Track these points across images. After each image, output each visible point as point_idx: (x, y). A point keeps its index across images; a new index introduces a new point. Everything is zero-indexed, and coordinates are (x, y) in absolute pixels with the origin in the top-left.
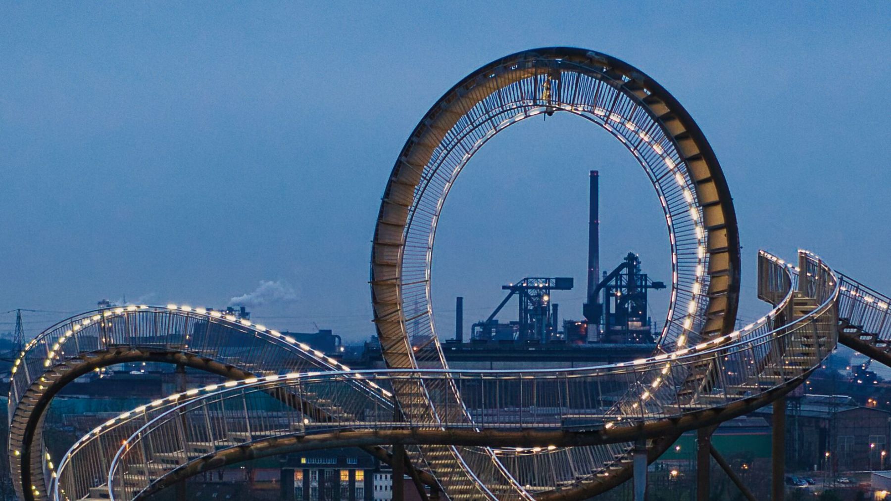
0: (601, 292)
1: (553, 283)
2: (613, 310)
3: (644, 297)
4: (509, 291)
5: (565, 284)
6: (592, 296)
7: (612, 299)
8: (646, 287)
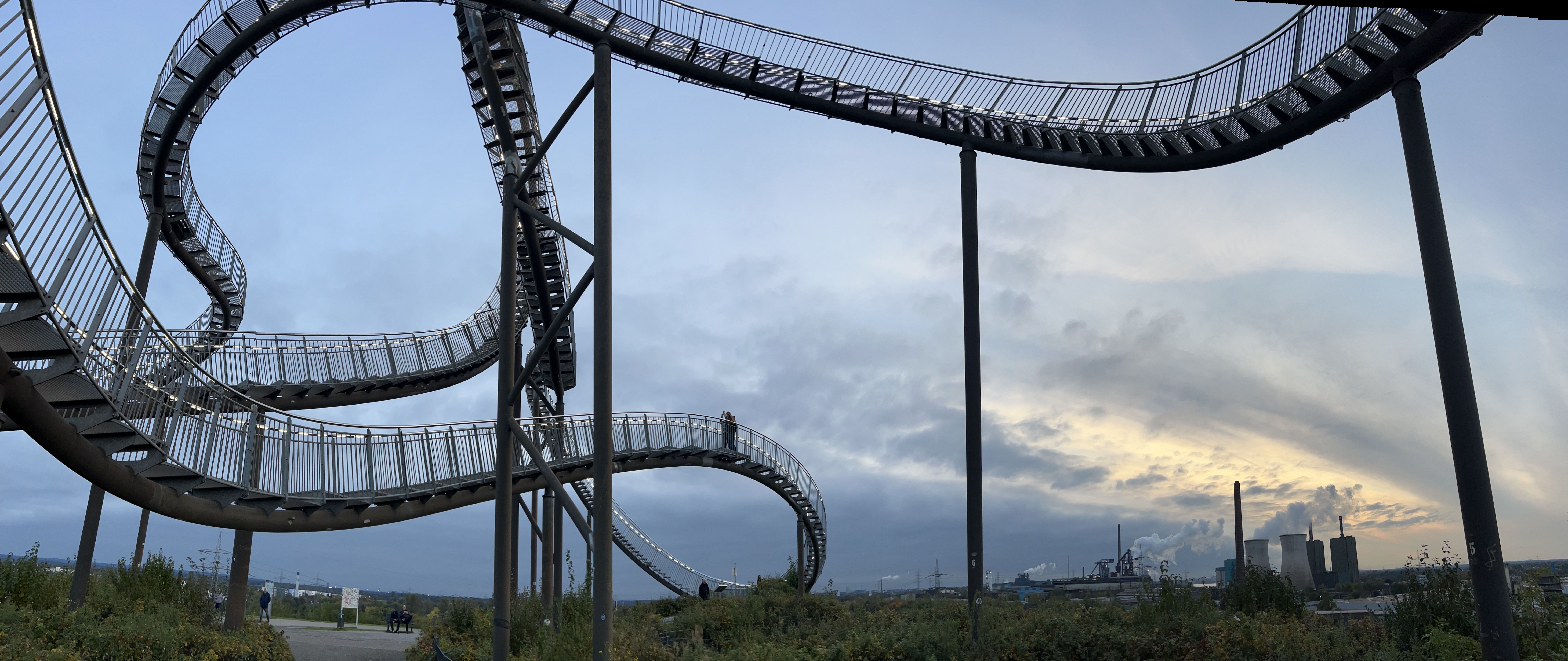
0: (1121, 562)
1: (1108, 561)
2: (1124, 568)
4: (1097, 566)
5: (1111, 561)
6: (1119, 564)
8: (1133, 561)
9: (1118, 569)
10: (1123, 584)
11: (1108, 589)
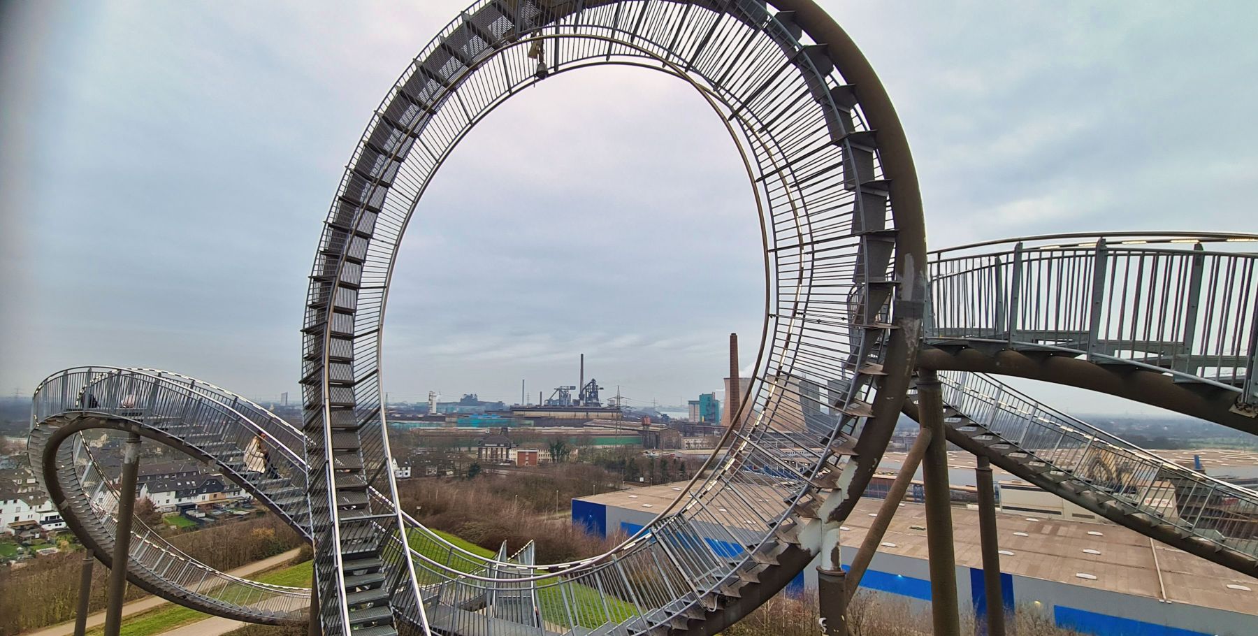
0: (584, 391)
3: (598, 392)
5: (573, 388)
6: (582, 392)
7: (588, 393)
9: (581, 396)
10: (589, 413)
11: (573, 419)
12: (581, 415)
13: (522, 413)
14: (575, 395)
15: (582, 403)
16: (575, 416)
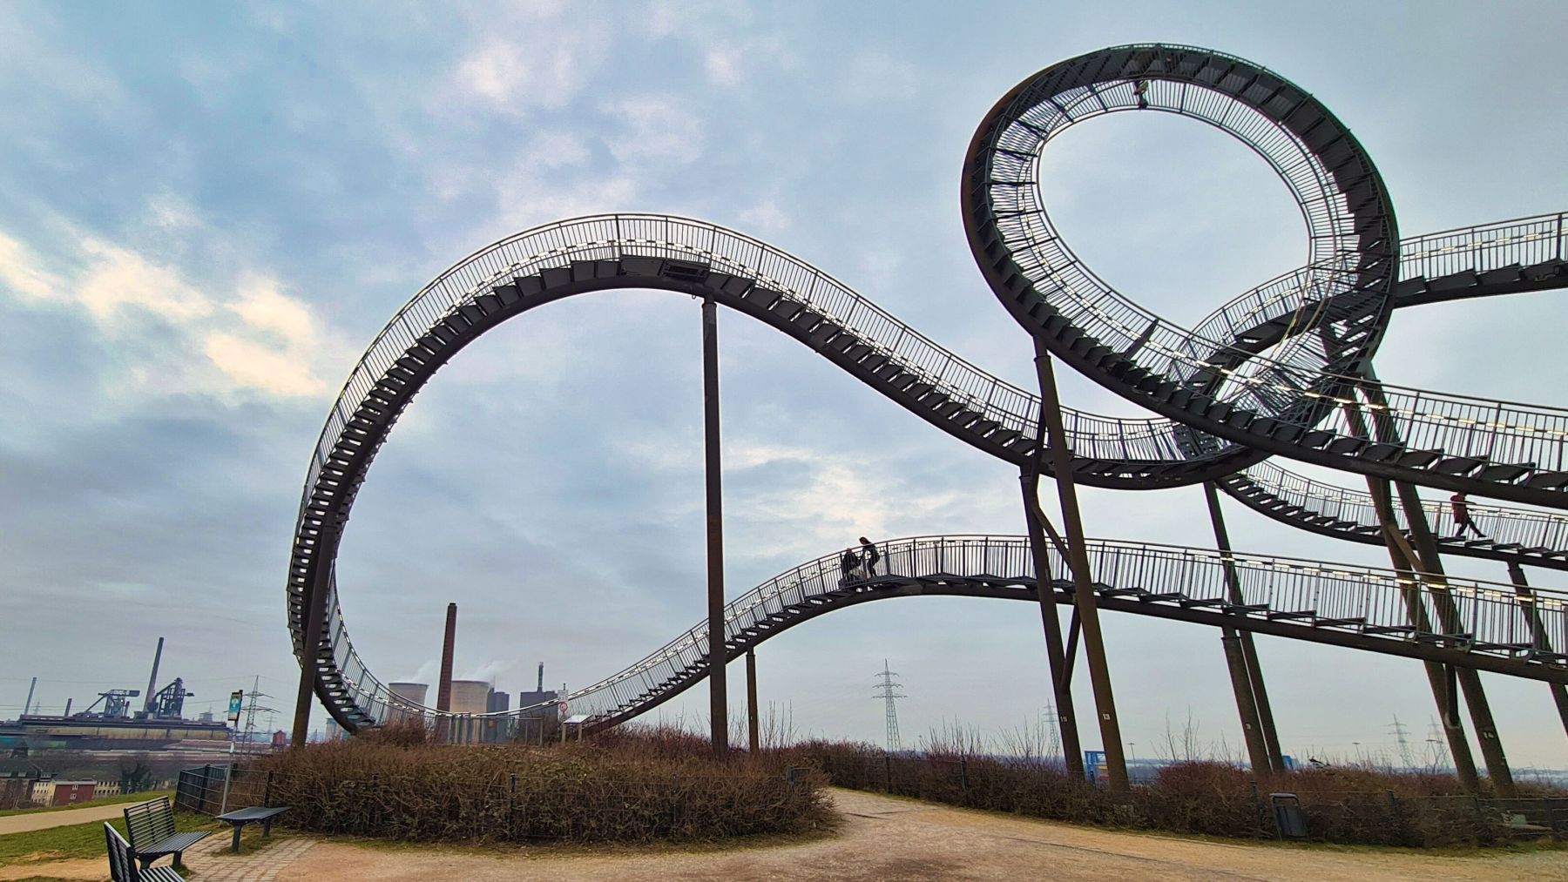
0: (157, 697)
1: (128, 693)
2: (163, 707)
3: (182, 700)
4: (101, 696)
5: (135, 693)
6: (151, 699)
7: (164, 701)
8: (184, 695)
9: (151, 706)
10: (172, 731)
11: (141, 737)
12: (155, 733)
13: (43, 728)
14: (136, 706)
15: (150, 717)
16: (145, 734)
